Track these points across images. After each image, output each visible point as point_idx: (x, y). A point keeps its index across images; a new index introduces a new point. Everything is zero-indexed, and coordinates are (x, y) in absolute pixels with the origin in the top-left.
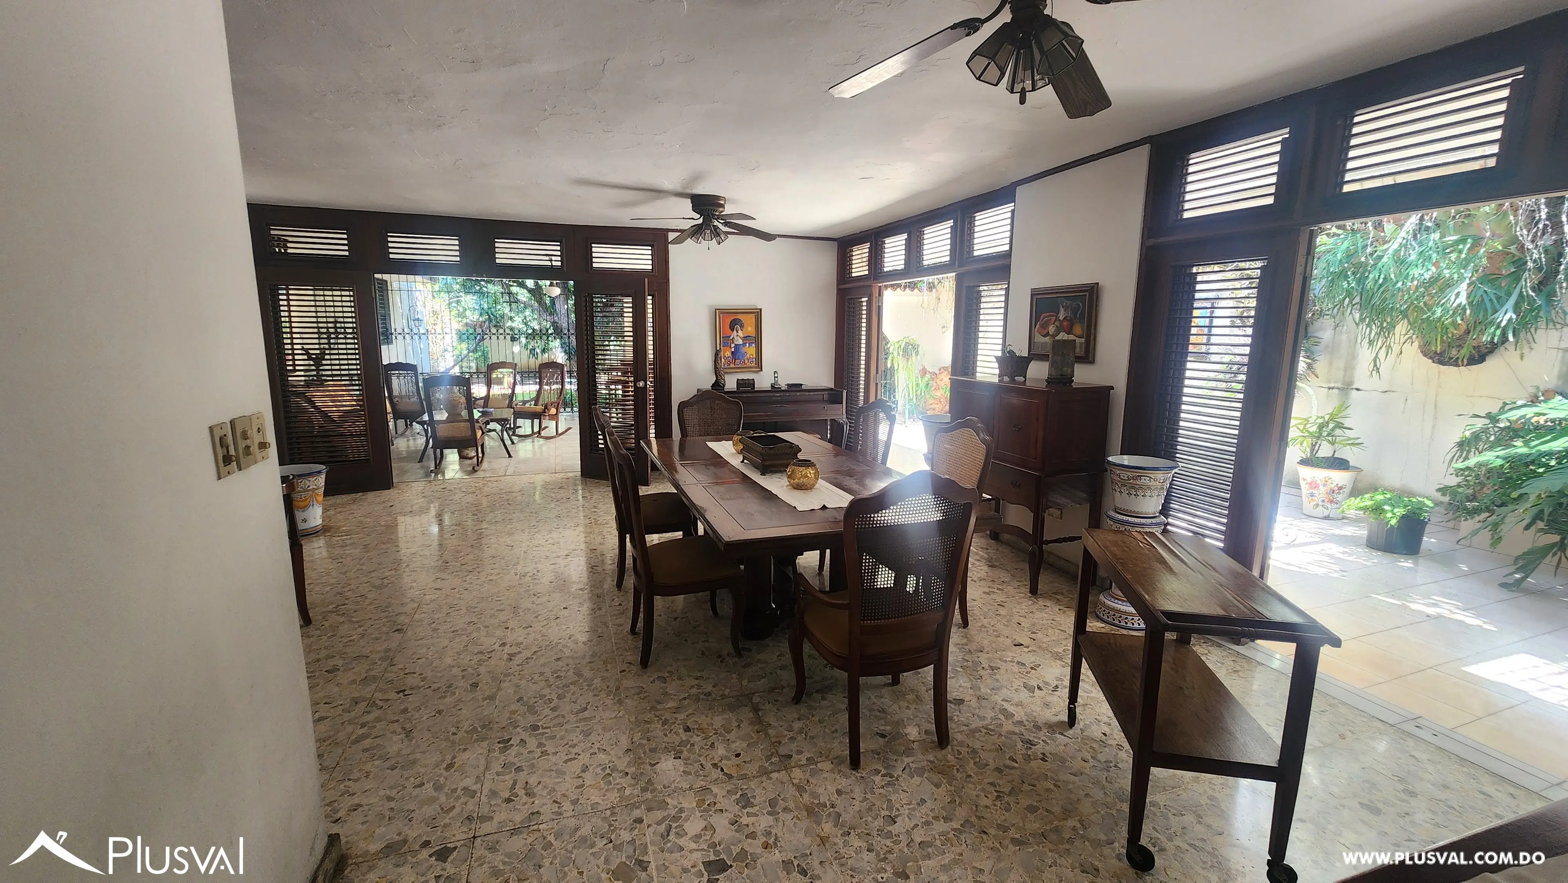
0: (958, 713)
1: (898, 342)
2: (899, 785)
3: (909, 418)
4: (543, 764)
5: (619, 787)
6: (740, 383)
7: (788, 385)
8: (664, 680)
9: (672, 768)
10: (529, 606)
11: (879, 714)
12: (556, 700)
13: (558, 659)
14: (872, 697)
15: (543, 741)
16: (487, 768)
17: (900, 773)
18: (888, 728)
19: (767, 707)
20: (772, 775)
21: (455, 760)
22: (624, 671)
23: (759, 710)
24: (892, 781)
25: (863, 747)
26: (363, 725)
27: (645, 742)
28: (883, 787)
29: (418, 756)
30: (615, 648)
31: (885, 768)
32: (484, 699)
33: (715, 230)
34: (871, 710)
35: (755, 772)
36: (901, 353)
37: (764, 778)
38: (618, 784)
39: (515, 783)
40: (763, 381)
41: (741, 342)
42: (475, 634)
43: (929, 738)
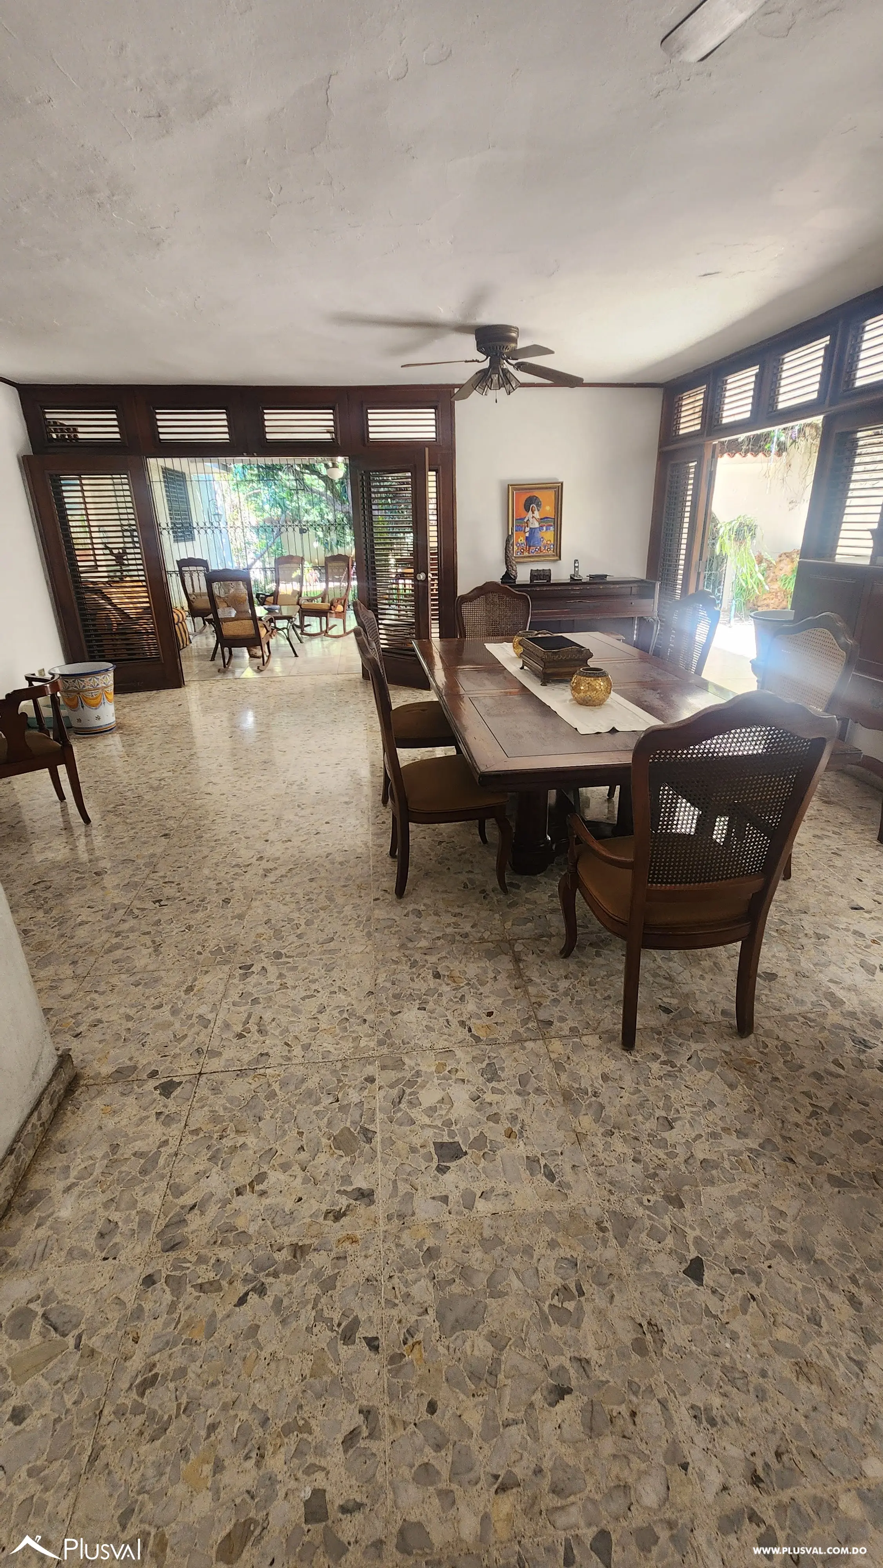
0: (766, 992)
1: (730, 523)
2: (682, 1079)
3: (735, 616)
4: (280, 999)
5: (354, 1035)
6: (535, 575)
7: (590, 576)
8: (419, 914)
9: (414, 1020)
10: (291, 817)
11: (664, 981)
12: (303, 926)
13: (311, 880)
14: (659, 959)
15: (284, 972)
16: (224, 996)
17: (685, 1063)
18: (675, 1001)
19: (530, 958)
20: (527, 1044)
21: (197, 983)
22: (378, 899)
23: (520, 960)
24: (673, 1072)
25: (641, 1021)
26: (118, 935)
27: (389, 985)
28: (660, 1078)
29: (163, 974)
30: (371, 872)
31: (666, 1053)
32: (233, 918)
33: (505, 375)
34: (656, 975)
35: (507, 1038)
36: (733, 536)
37: (517, 1047)
38: (353, 1032)
39: (249, 1016)
40: (561, 572)
41: (537, 525)
42: (235, 845)
43: (725, 1021)
